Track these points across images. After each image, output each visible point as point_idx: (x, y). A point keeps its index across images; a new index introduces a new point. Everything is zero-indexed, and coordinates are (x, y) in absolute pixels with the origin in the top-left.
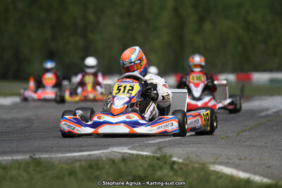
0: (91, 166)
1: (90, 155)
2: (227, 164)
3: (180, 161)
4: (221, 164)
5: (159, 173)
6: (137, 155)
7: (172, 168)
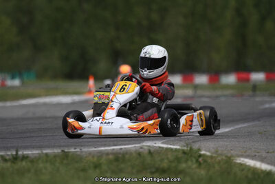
0: (117, 159)
1: (121, 149)
2: (253, 157)
3: (208, 154)
4: (248, 157)
5: (183, 166)
6: (167, 149)
7: (197, 161)
